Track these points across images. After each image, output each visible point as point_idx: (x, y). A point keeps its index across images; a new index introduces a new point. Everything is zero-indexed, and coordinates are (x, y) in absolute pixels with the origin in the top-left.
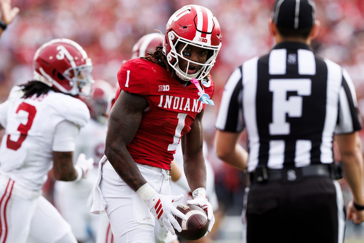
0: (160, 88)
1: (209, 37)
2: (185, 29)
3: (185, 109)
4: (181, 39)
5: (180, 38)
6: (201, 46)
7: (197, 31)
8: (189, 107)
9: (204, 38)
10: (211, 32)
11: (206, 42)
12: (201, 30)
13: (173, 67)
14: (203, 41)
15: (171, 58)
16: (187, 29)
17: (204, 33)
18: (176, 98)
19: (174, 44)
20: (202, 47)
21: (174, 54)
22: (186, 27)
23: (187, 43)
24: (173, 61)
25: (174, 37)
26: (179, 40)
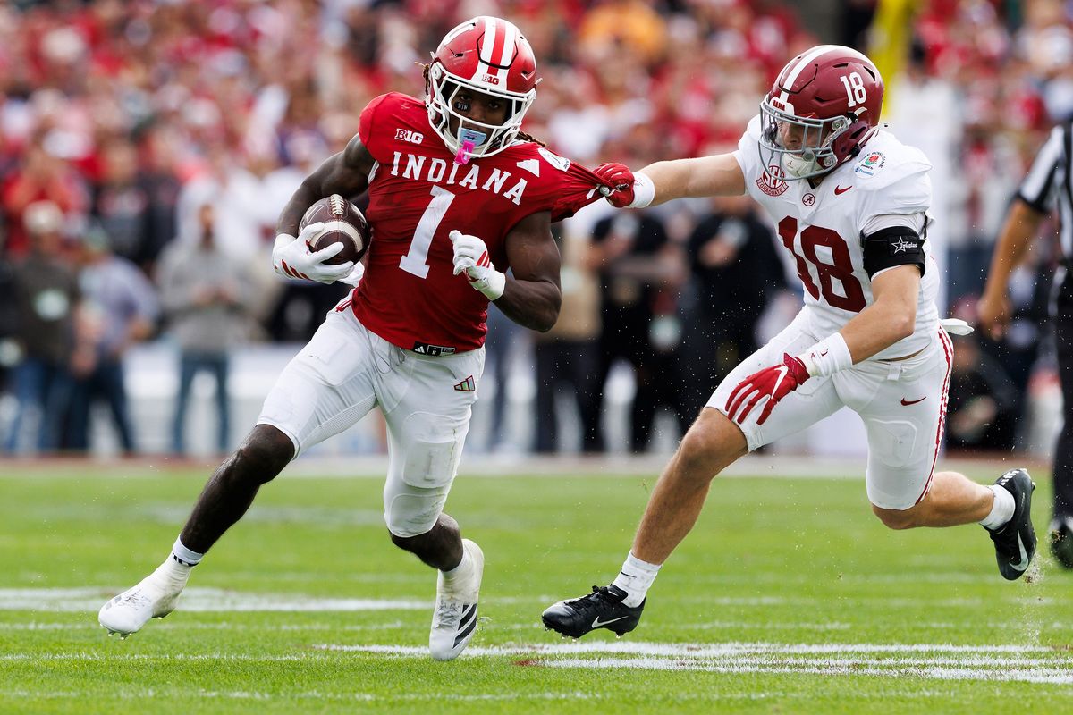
0: (399, 134)
1: (502, 75)
2: (459, 58)
3: (463, 184)
4: (450, 77)
5: (448, 74)
6: (486, 90)
7: (480, 62)
8: (474, 182)
9: (493, 77)
10: (507, 65)
11: (497, 83)
12: (489, 61)
13: (437, 130)
14: (490, 82)
15: (434, 114)
16: (463, 57)
17: (494, 66)
18: (435, 161)
19: (439, 86)
20: (488, 92)
21: (438, 106)
22: (461, 55)
23: (460, 84)
24: (438, 119)
25: (439, 74)
26: (446, 78)
